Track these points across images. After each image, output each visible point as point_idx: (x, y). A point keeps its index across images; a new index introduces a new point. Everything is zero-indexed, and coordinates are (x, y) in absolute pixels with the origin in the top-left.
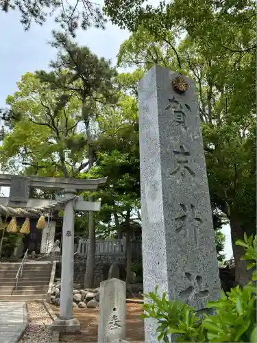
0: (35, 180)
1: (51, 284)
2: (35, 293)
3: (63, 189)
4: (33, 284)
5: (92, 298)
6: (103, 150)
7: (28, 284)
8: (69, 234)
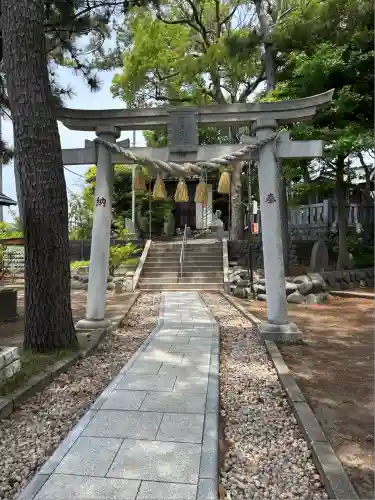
0: (206, 112)
1: (226, 270)
2: (207, 281)
3: (253, 121)
4: (202, 270)
5: (294, 290)
6: (288, 46)
7: (196, 269)
8: (270, 199)
